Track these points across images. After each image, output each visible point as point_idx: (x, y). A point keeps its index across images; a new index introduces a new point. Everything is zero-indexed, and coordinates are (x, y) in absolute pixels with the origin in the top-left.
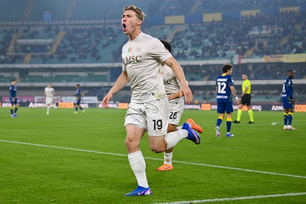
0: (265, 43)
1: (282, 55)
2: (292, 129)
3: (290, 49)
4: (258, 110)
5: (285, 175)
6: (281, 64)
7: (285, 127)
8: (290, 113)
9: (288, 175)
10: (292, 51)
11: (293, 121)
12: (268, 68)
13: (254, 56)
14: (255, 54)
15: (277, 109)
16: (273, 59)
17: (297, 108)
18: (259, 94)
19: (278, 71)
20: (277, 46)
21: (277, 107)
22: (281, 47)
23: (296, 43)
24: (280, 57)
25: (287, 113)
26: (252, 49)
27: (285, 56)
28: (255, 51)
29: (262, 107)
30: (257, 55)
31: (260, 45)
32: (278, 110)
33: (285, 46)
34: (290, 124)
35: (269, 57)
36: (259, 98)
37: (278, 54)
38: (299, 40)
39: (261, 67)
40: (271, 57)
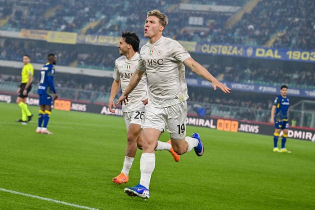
0: (26, 12)
1: (45, 31)
2: (47, 133)
3: (57, 24)
4: (5, 102)
5: (29, 195)
6: (43, 44)
7: (39, 129)
8: (47, 112)
9: (34, 196)
10: (60, 27)
11: (49, 122)
12: (26, 47)
13: (9, 29)
14: (10, 25)
15: (31, 103)
16: (33, 35)
17: (57, 104)
18: (10, 79)
19: (38, 52)
20: (41, 18)
21: (31, 100)
22: (47, 20)
23: (66, 18)
24: (43, 33)
25: (44, 111)
26: (8, 18)
27: (50, 33)
28: (10, 22)
29: (12, 98)
30: (12, 27)
31: (19, 14)
32: (33, 105)
33: (52, 19)
34: (45, 126)
35: (29, 31)
36: (10, 84)
37: (41, 29)
38: (69, 15)
39: (17, 44)
40: (31, 33)
